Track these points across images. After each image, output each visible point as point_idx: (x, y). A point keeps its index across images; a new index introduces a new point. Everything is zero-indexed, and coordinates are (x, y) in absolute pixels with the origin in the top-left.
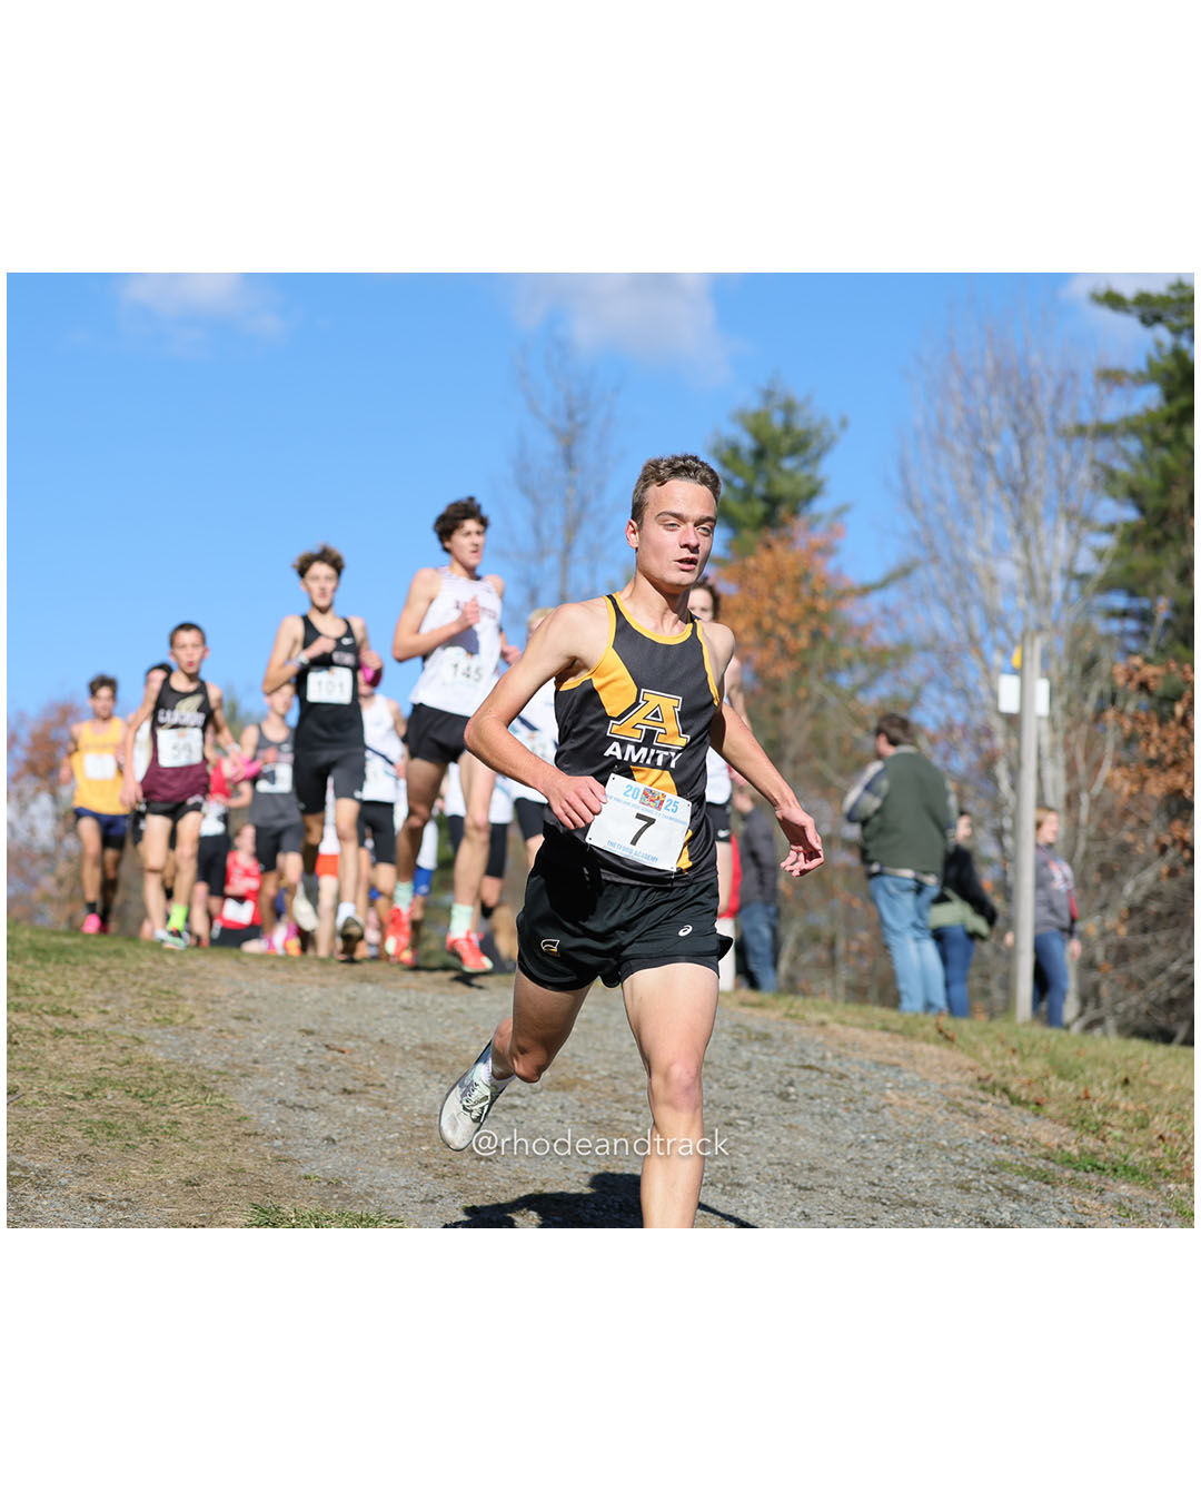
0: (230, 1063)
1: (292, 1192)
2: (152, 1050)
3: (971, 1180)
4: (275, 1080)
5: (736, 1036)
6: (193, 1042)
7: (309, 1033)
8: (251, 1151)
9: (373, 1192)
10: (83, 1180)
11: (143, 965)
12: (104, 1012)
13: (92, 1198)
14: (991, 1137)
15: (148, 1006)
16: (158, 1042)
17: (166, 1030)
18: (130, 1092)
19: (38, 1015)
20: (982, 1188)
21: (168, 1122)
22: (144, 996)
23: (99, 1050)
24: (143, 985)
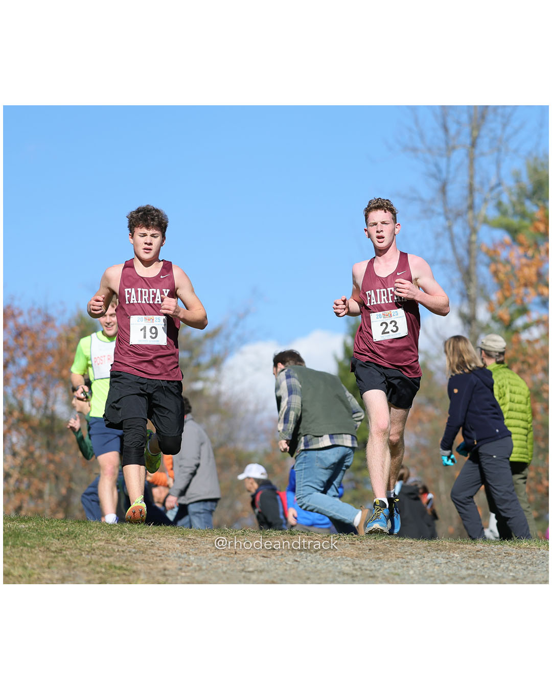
24: (97, 563)
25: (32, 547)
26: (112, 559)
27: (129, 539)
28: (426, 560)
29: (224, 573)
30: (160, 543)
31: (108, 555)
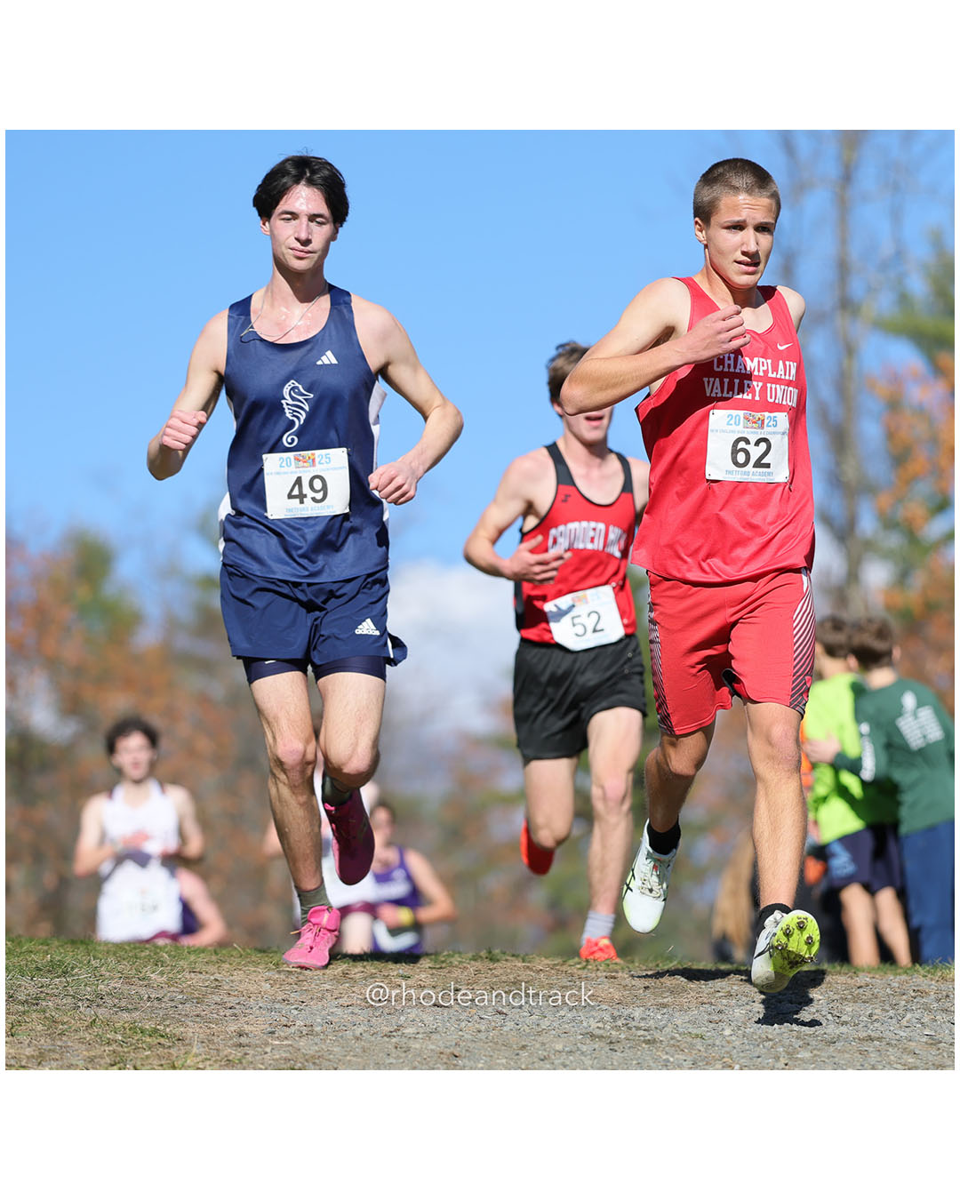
27: (170, 975)
30: (232, 981)
31: (130, 1007)
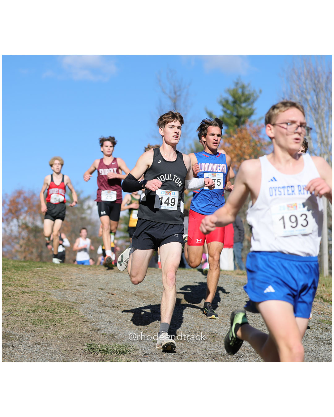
0: (77, 299)
1: (99, 339)
2: (53, 296)
3: (312, 326)
4: (92, 304)
5: (236, 284)
6: (66, 293)
7: (102, 289)
8: (85, 326)
9: (124, 338)
10: (33, 338)
11: (48, 270)
12: (37, 285)
13: (36, 344)
14: (318, 312)
15: (51, 283)
16: (54, 294)
17: (56, 290)
18: (47, 310)
19: (17, 287)
20: (316, 328)
21: (59, 319)
22: (49, 280)
23: (36, 297)
24: (49, 276)
25: (27, 271)
26: (54, 275)
28: (159, 275)
29: (91, 280)
